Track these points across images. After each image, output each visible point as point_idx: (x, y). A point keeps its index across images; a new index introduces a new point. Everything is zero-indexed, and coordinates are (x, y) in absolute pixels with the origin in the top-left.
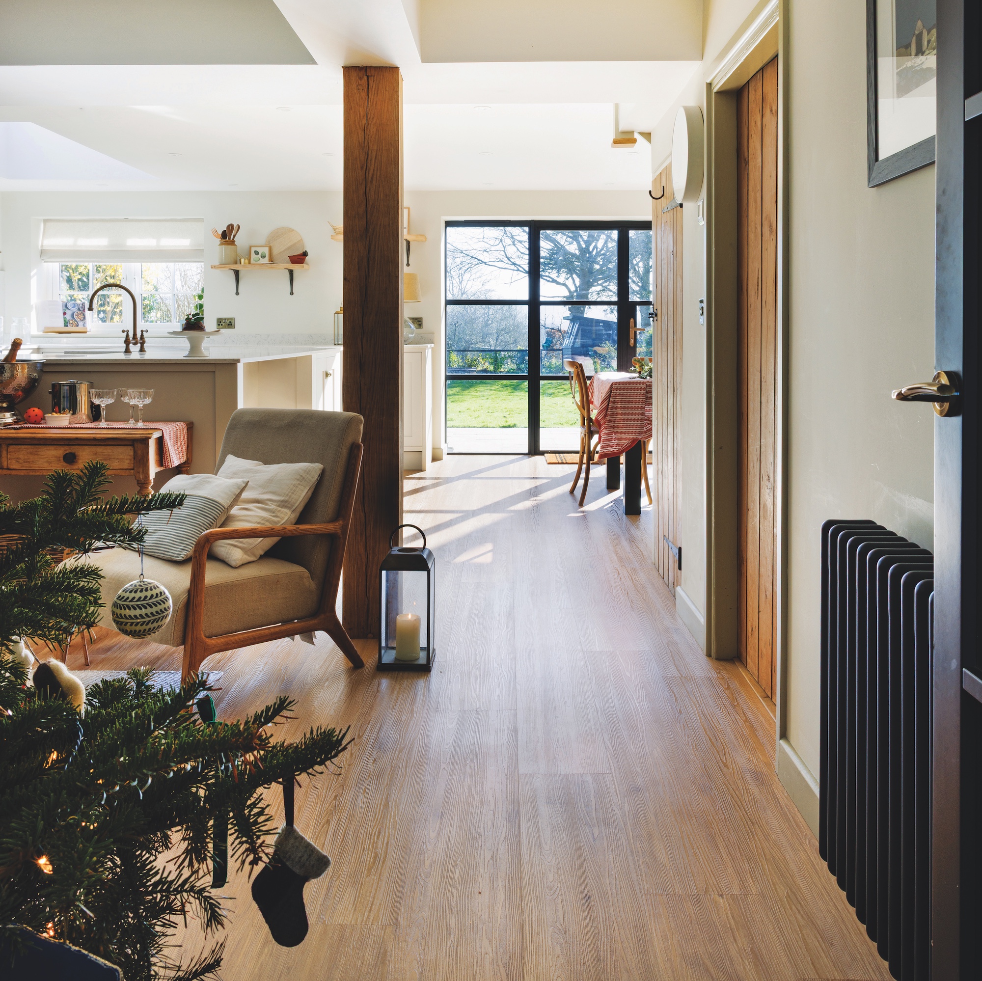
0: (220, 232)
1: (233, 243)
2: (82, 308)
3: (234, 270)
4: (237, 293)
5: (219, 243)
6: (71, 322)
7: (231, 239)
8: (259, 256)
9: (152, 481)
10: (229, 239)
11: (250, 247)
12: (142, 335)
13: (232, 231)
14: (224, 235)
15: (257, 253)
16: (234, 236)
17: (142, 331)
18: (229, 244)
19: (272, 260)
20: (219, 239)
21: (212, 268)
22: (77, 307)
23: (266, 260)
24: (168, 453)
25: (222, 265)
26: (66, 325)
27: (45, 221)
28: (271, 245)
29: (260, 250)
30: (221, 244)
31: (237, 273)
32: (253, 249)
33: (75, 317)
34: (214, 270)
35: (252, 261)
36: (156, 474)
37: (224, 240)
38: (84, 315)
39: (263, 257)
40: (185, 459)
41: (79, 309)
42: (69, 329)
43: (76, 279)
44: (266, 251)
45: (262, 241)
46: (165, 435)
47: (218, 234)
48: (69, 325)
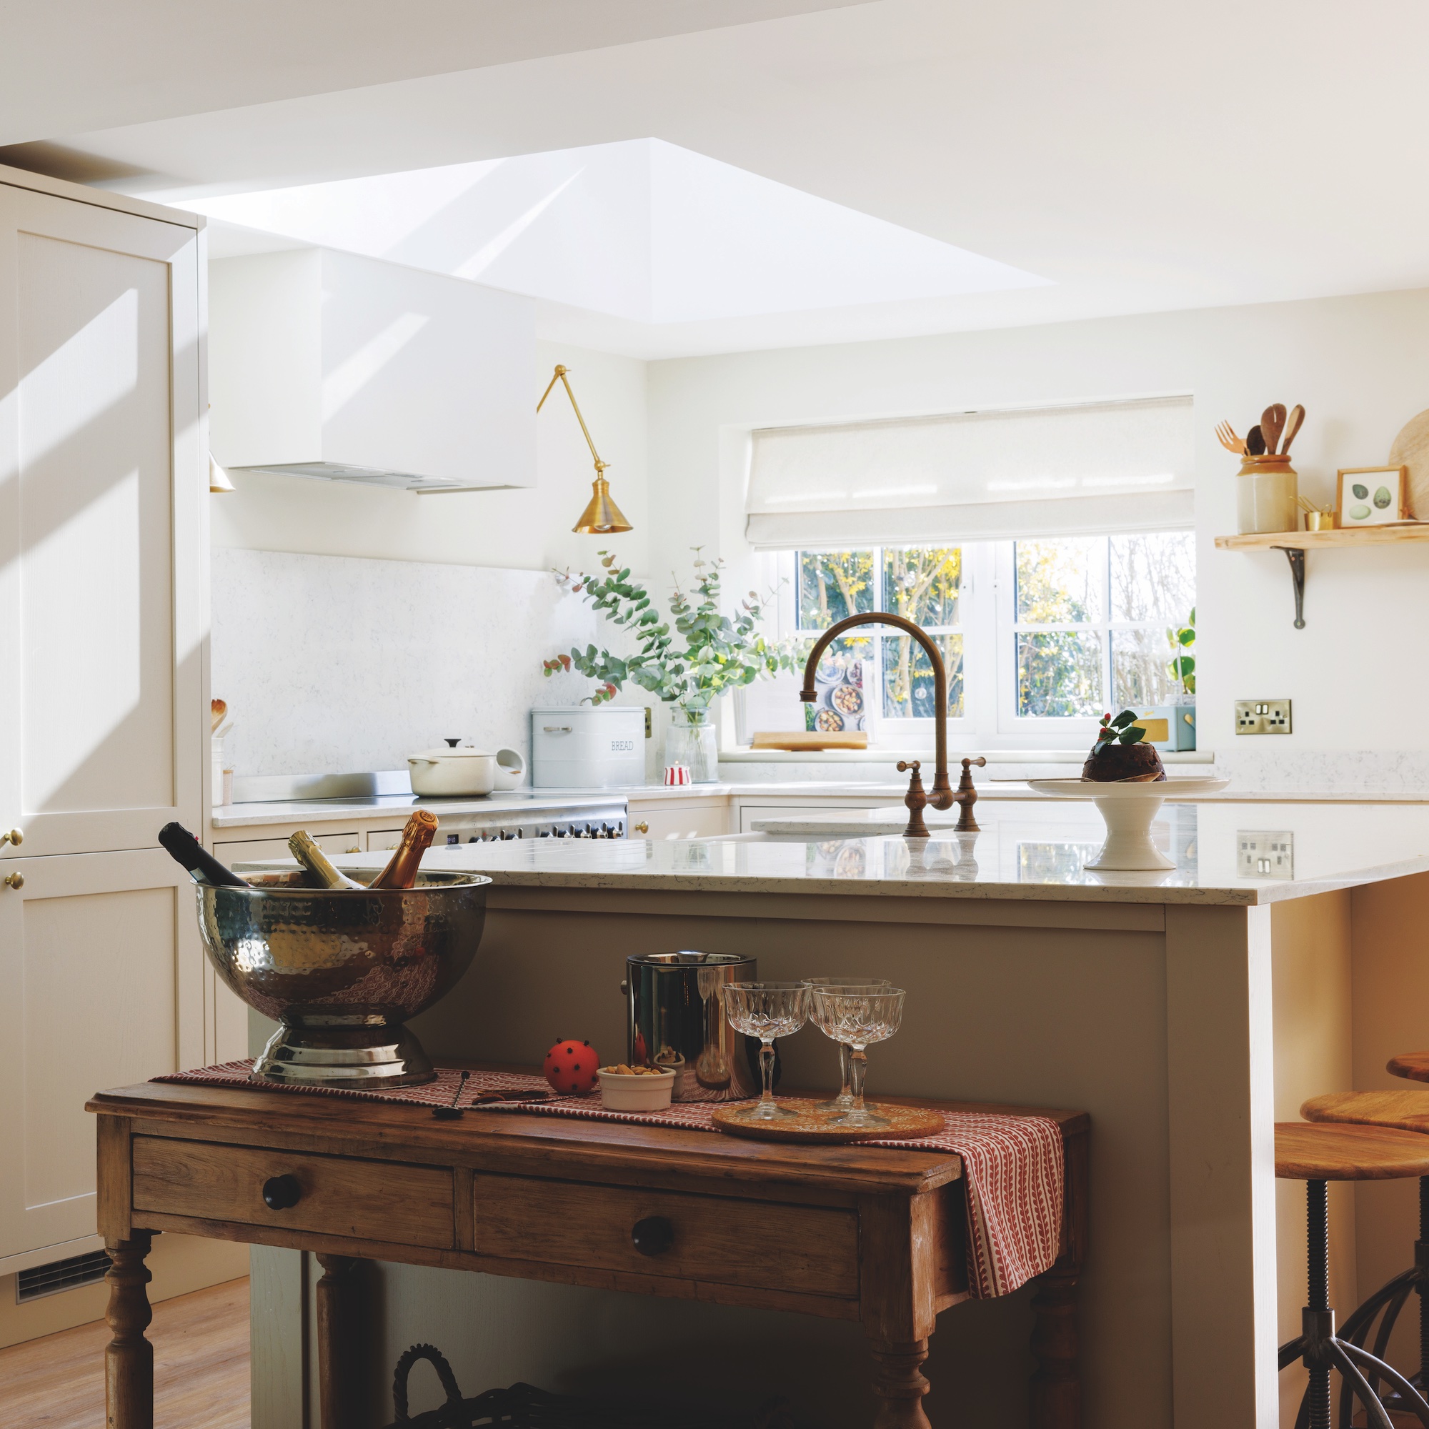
0: (1243, 435)
1: (1282, 463)
2: (854, 675)
3: (1287, 550)
4: (1300, 623)
5: (1240, 467)
6: (824, 717)
7: (1279, 451)
8: (1369, 501)
9: (925, 1346)
10: (1272, 452)
11: (1341, 475)
12: (966, 777)
13: (1279, 427)
14: (1256, 442)
15: (1360, 492)
16: (1288, 442)
17: (966, 763)
18: (1269, 470)
19: (1408, 511)
20: (1240, 456)
21: (1218, 545)
22: (840, 675)
23: (1392, 514)
24: (983, 1242)
25: (1248, 535)
26: (811, 728)
27: (758, 434)
28: (1408, 463)
29: (1373, 483)
30: (1247, 470)
31: (1298, 560)
32: (1349, 482)
33: (835, 702)
34: (1224, 552)
35: (1346, 519)
36: (940, 1318)
37: (1256, 458)
38: (859, 696)
39: (1382, 503)
40: (1052, 1259)
41: (846, 680)
42: (819, 736)
43: (854, 591)
44: (1391, 483)
45: (1381, 456)
46: (972, 1177)
47: (1235, 439)
48: (817, 726)
